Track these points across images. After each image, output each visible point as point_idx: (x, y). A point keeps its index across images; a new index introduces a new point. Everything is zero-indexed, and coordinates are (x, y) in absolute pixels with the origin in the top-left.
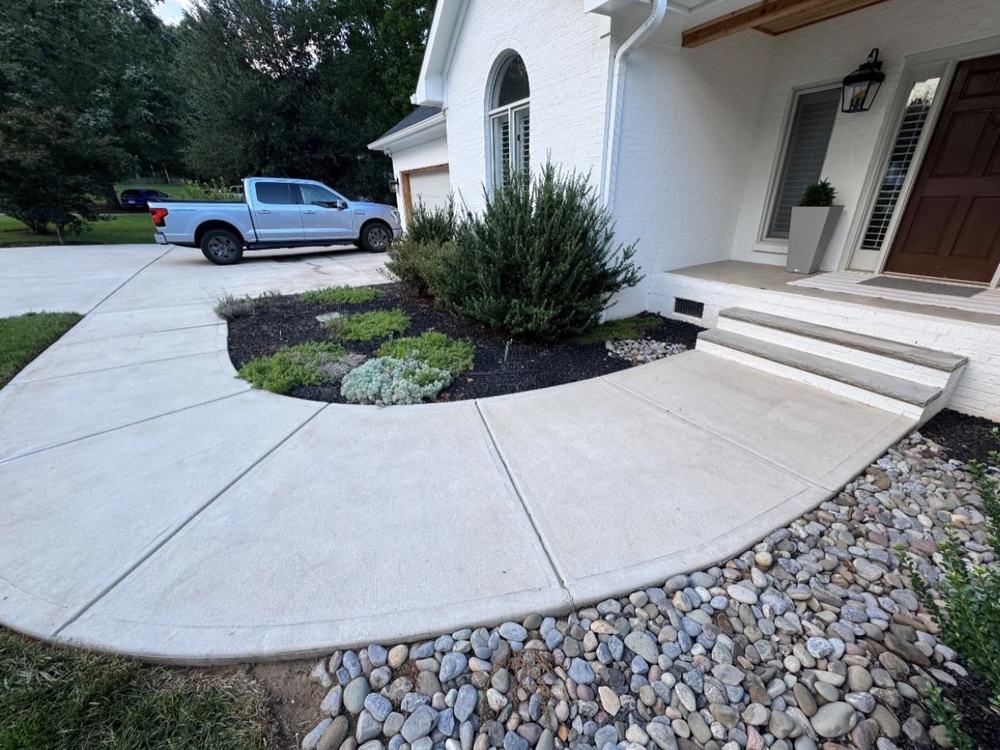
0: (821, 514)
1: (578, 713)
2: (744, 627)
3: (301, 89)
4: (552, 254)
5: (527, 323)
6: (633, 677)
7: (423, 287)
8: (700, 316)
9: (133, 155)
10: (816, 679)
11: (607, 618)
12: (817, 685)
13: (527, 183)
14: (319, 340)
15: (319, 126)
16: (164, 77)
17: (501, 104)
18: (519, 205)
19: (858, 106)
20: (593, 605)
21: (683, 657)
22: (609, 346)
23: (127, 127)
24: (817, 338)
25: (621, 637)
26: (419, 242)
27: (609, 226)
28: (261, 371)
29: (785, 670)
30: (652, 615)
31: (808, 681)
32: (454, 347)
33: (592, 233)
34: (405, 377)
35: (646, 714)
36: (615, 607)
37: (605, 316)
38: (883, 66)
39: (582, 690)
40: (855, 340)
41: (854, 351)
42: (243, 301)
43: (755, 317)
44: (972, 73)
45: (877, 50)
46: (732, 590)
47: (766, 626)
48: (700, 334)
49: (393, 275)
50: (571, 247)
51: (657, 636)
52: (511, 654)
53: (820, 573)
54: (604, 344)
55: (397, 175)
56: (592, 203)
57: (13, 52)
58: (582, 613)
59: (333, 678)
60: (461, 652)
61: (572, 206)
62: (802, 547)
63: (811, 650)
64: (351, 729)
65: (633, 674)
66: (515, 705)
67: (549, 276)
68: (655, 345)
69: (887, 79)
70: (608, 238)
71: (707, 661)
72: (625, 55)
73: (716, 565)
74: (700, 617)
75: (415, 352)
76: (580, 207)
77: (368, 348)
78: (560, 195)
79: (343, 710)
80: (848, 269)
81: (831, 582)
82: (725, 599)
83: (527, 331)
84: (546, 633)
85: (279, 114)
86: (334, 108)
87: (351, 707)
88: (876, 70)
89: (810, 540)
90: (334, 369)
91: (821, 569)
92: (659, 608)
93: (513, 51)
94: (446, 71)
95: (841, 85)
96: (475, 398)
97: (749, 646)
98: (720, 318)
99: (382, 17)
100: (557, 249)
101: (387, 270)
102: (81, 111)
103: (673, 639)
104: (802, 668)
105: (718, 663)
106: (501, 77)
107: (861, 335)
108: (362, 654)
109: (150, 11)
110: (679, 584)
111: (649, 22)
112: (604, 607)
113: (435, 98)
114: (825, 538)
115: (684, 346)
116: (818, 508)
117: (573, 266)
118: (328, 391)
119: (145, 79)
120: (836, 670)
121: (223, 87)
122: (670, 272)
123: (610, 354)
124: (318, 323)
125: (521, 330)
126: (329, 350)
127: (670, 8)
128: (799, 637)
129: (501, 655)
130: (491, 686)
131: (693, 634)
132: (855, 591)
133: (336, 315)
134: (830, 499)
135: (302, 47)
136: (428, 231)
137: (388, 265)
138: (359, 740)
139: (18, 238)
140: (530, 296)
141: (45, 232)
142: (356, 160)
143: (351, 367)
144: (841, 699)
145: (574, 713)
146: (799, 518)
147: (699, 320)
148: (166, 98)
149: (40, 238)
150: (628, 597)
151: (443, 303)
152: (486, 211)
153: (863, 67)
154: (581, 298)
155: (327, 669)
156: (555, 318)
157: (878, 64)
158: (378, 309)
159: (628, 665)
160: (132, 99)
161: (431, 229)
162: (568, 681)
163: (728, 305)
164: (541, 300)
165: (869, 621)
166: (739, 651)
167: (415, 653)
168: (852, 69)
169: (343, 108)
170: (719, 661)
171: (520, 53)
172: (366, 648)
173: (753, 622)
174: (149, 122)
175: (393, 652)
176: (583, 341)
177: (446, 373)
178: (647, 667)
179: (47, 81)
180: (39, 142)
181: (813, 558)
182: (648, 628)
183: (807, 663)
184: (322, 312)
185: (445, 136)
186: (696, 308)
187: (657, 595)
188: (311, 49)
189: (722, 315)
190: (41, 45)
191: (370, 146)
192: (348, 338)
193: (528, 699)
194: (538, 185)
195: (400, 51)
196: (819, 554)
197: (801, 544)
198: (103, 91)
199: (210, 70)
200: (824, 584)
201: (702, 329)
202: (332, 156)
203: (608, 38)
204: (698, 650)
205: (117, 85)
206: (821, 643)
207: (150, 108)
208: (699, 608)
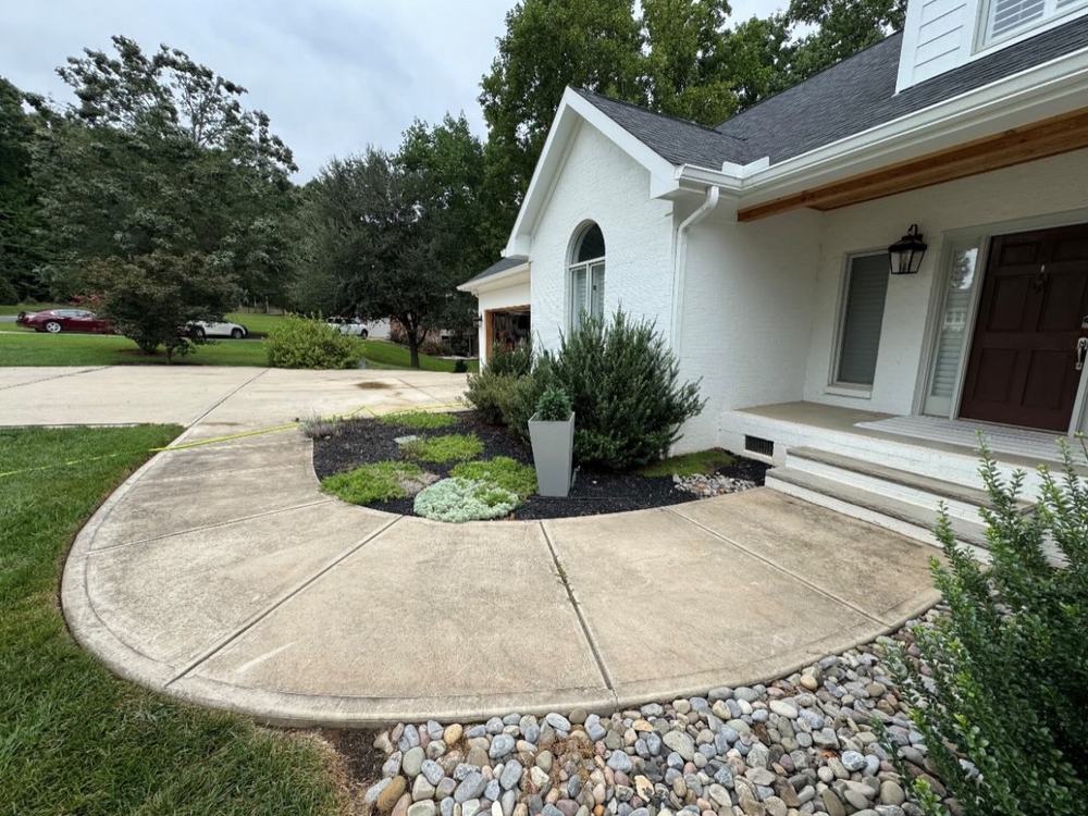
0: (876, 646)
1: (614, 795)
2: (782, 737)
3: (403, 238)
4: (620, 388)
5: (595, 451)
6: (669, 770)
7: (498, 415)
8: (771, 455)
9: (244, 289)
10: (846, 788)
11: (649, 719)
12: (846, 793)
13: (601, 328)
14: (397, 460)
15: (414, 269)
16: (285, 227)
17: (580, 260)
18: (592, 346)
19: (905, 270)
20: (637, 708)
21: (718, 757)
22: (676, 478)
23: (244, 267)
24: (883, 478)
25: (659, 734)
26: (497, 375)
27: (673, 366)
28: (345, 484)
29: (818, 779)
30: (692, 720)
31: (838, 788)
32: (522, 472)
33: (657, 372)
34: (476, 495)
35: (678, 802)
36: (658, 709)
37: (674, 450)
38: (924, 238)
39: (620, 775)
40: (922, 483)
41: (922, 493)
42: (330, 422)
43: (822, 456)
44: (1004, 247)
45: (916, 226)
46: (775, 705)
47: (803, 739)
48: (768, 471)
49: (470, 402)
50: (637, 383)
51: (695, 739)
52: (557, 740)
53: (866, 698)
54: (671, 477)
55: (481, 311)
56: (659, 345)
57: (166, 208)
58: (626, 713)
59: (395, 745)
60: (511, 734)
61: (641, 348)
62: (850, 674)
63: (845, 763)
64: (408, 789)
65: (668, 767)
66: (556, 782)
67: (616, 409)
68: (723, 480)
69: (930, 248)
70: (673, 376)
71: (742, 763)
72: (686, 230)
73: (761, 683)
74: (739, 725)
75: (487, 474)
76: (646, 349)
77: (442, 470)
78: (630, 338)
79: (402, 772)
80: (923, 414)
81: (876, 707)
82: (766, 712)
83: (594, 459)
84: (590, 727)
85: (380, 258)
86: (430, 255)
87: (410, 770)
88: (916, 241)
89: (860, 669)
90: (408, 486)
91: (868, 695)
92: (701, 714)
93: (592, 221)
94: (534, 232)
95: (887, 252)
96: (540, 518)
97: (785, 756)
98: (788, 457)
99: (481, 183)
100: (625, 384)
101: (464, 398)
102: (208, 252)
103: (711, 740)
104: (835, 778)
105: (752, 767)
106: (581, 239)
107: (929, 478)
108: (422, 728)
109: (285, 178)
110: (721, 694)
111: (705, 206)
112: (647, 710)
113: (522, 253)
114: (876, 668)
115: (753, 483)
116: (874, 641)
117: (639, 401)
118: (402, 505)
119: (269, 229)
120: (870, 783)
121: (336, 237)
122: (740, 410)
123: (676, 486)
124: (396, 444)
125: (589, 458)
126: (406, 468)
127: (723, 196)
128: (836, 750)
129: (548, 738)
130: (535, 765)
131: (731, 739)
132: (901, 718)
133: (413, 438)
134: (889, 635)
135: (409, 206)
136: (507, 364)
137: (466, 394)
138: (415, 799)
139: (131, 358)
140: (599, 427)
141: (153, 353)
142: (444, 298)
143: (424, 486)
144: (870, 807)
145: (610, 795)
146: (852, 649)
147: (770, 458)
148: (284, 243)
149: (148, 358)
150: (671, 703)
151: (516, 430)
152: (561, 349)
153: (904, 238)
154: (647, 431)
155: (390, 739)
156: (622, 448)
157: (920, 237)
158: (453, 433)
159: (665, 759)
160: (255, 244)
161: (510, 362)
162: (607, 769)
163: (797, 443)
164: (609, 431)
165: (910, 744)
166: (774, 757)
167: (470, 731)
168: (895, 239)
169: (439, 255)
170: (753, 764)
171: (599, 224)
172: (426, 723)
173: (791, 734)
174: (264, 263)
175: (449, 728)
176: (650, 474)
177: (514, 497)
178: (682, 762)
179: (189, 230)
180: (173, 280)
181: (861, 685)
182: (687, 730)
183: (838, 774)
184: (400, 435)
185: (529, 282)
186: (766, 446)
187: (699, 704)
188: (416, 207)
189: (789, 453)
190: (191, 203)
191: (459, 288)
192: (424, 459)
193: (568, 780)
194: (609, 329)
195: (493, 209)
196: (867, 680)
197: (850, 672)
198: (232, 237)
199: (327, 224)
200: (869, 709)
201: (770, 466)
202: (421, 294)
203: (671, 217)
204: (734, 753)
205: (244, 233)
206: (854, 757)
207: (268, 252)
208: (739, 718)
